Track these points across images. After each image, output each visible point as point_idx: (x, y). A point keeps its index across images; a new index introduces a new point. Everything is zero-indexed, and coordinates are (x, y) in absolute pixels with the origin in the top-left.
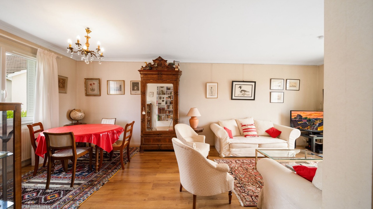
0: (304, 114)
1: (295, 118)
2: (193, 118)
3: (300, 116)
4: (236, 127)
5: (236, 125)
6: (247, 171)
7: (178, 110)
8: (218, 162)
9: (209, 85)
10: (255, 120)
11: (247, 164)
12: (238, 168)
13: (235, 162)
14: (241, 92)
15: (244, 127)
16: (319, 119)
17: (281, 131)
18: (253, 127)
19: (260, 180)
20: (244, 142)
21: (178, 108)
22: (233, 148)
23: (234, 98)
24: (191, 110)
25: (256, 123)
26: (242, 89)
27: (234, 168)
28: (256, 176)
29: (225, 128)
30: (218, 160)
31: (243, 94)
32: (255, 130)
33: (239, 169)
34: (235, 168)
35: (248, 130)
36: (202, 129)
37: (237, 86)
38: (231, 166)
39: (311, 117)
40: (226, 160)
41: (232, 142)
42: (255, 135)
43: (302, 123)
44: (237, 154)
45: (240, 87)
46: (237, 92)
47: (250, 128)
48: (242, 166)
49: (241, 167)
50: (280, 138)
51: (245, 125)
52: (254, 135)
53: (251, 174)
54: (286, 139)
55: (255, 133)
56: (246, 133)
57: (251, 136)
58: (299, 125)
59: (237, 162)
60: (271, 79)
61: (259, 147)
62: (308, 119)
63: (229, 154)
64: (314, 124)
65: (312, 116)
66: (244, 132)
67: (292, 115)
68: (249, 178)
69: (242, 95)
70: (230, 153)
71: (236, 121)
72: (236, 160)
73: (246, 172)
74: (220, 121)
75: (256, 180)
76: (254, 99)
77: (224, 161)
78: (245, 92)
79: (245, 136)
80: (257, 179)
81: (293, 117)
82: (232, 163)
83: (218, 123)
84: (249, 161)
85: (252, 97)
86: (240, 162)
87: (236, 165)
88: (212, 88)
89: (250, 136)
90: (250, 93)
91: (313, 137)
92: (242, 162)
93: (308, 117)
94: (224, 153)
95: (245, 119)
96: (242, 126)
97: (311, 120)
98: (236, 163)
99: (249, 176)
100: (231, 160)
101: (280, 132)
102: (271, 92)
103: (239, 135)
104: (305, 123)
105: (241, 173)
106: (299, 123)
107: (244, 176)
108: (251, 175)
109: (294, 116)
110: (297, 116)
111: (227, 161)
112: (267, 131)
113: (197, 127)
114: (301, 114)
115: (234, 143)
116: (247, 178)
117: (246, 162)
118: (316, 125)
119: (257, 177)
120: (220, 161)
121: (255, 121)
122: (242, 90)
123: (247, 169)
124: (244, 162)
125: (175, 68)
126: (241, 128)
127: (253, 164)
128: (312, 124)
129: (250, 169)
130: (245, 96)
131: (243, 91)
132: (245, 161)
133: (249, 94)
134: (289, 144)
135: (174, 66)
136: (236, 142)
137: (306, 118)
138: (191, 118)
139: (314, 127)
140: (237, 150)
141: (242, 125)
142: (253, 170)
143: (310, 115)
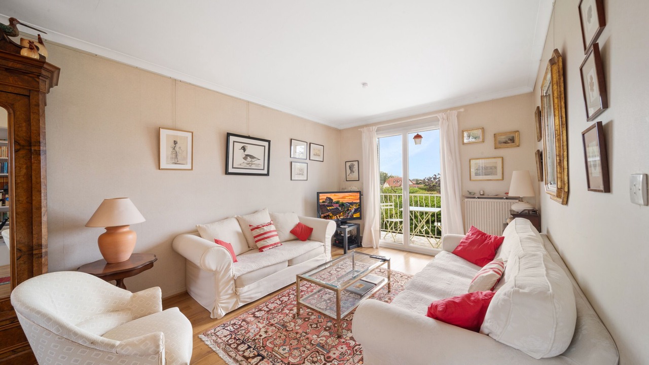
0: (336, 197)
1: (323, 202)
2: (112, 231)
3: (330, 199)
4: (238, 233)
5: (240, 230)
6: (287, 330)
7: (43, 210)
8: (214, 338)
9: (168, 136)
10: (271, 213)
11: (278, 312)
12: (266, 332)
13: (253, 319)
14: (245, 158)
15: (258, 232)
16: (355, 203)
17: (312, 227)
18: (273, 228)
19: (319, 339)
20: (265, 265)
21: (43, 204)
22: (243, 286)
23: (231, 170)
24: (107, 206)
25: (274, 220)
26: (246, 153)
27: (258, 337)
28: (306, 333)
29: (217, 241)
30: (213, 331)
31: (248, 164)
32: (275, 233)
33: (271, 334)
34: (261, 336)
35: (266, 236)
36: (153, 258)
37: (238, 146)
38: (250, 334)
39: (345, 201)
40: (232, 322)
41: (241, 273)
42: (278, 243)
43: (332, 209)
44: (253, 296)
45: (244, 149)
46: (237, 159)
47: (268, 230)
48: (272, 321)
49: (272, 325)
50: (312, 238)
51: (258, 228)
52: (275, 244)
53: (297, 333)
54: (321, 240)
55: (276, 239)
56: (260, 244)
57: (271, 247)
58: (328, 211)
59: (258, 314)
60: (291, 139)
61: (288, 266)
62: (340, 204)
63: (236, 303)
64: (348, 210)
65: (345, 199)
66: (256, 242)
67: (320, 198)
68: (299, 346)
69: (248, 166)
70: (237, 301)
71: (238, 220)
72: (254, 310)
73: (285, 334)
74: (201, 225)
75: (313, 345)
76: (268, 174)
77: (228, 328)
78: (253, 160)
79: (261, 250)
80: (312, 342)
81: (321, 201)
82: (248, 323)
83: (196, 232)
84: (279, 302)
85: (264, 169)
86: (263, 313)
87: (261, 326)
88: (175, 143)
89: (268, 248)
90: (261, 162)
91: (345, 228)
92: (267, 309)
93: (341, 201)
94: (223, 305)
95: (254, 213)
96: (252, 230)
97: (345, 205)
98: (256, 321)
99: (296, 342)
100: (242, 316)
101: (311, 230)
102: (291, 162)
103: (247, 249)
104: (337, 208)
105: (278, 342)
106: (328, 208)
107: (287, 348)
108: (298, 336)
109: (322, 199)
110: (326, 199)
111: (235, 324)
112: (293, 232)
113: (133, 256)
114: (332, 196)
115: (247, 273)
116: (296, 351)
117: (275, 308)
118: (351, 211)
119: (309, 336)
120: (218, 334)
121: (272, 216)
122: (247, 155)
123: (284, 326)
124: (271, 310)
125: (21, 47)
126: (250, 235)
127: (287, 305)
128: (346, 209)
129: (290, 322)
130: (253, 167)
131: (248, 158)
132: (271, 306)
133: (259, 164)
134: (325, 248)
135: (16, 40)
136: (249, 270)
137: (337, 202)
138: (105, 231)
139: (348, 214)
140: (252, 286)
141: (251, 228)
142: (294, 321)
143: (343, 198)
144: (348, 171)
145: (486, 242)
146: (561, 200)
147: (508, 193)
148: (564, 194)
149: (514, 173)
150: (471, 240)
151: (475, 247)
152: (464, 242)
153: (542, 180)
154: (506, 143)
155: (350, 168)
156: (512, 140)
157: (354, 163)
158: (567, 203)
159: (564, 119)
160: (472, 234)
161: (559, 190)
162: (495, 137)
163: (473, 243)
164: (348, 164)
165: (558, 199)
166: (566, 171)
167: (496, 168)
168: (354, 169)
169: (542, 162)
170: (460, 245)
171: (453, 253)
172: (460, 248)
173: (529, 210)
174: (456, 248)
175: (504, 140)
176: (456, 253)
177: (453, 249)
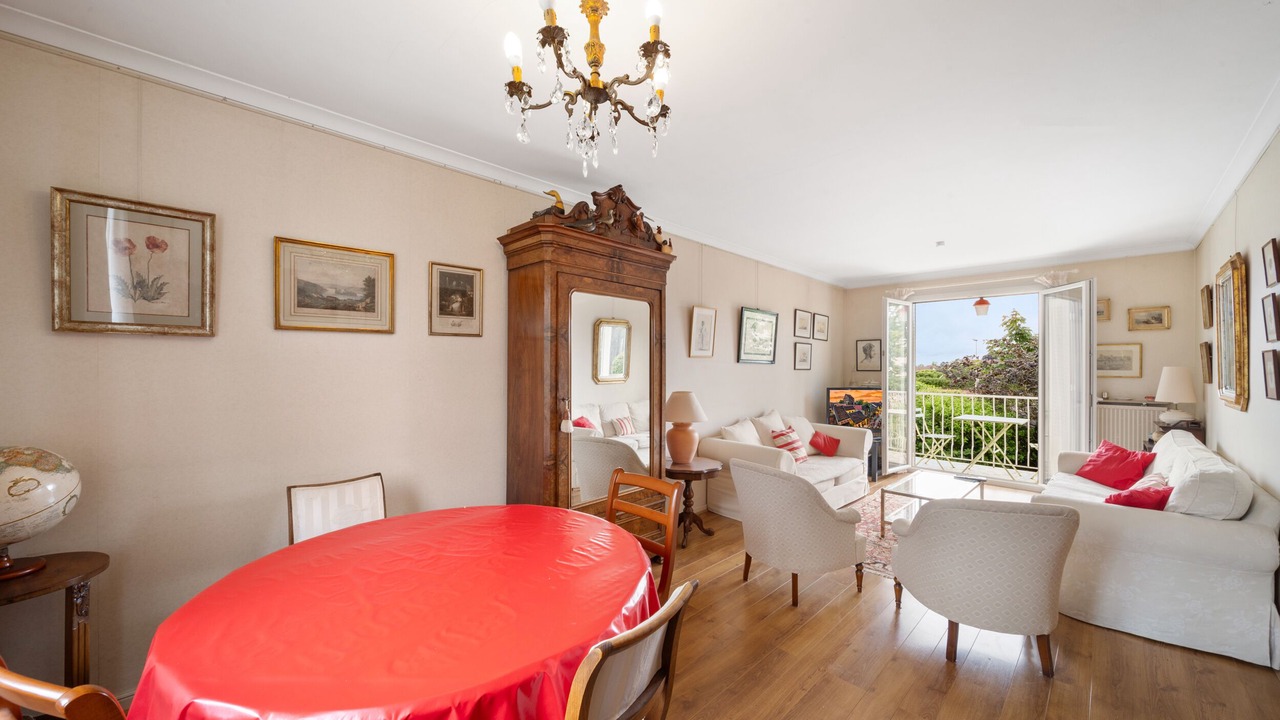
0: (858, 395)
1: (838, 403)
3: (850, 399)
5: (758, 437)
10: (782, 417)
14: (756, 341)
17: (834, 438)
26: (756, 333)
37: (751, 324)
39: (871, 400)
43: (853, 413)
46: (749, 341)
50: (838, 453)
58: (847, 416)
62: (864, 405)
64: (875, 414)
65: (871, 398)
67: (831, 397)
69: (758, 350)
76: (773, 362)
81: (833, 402)
85: (770, 354)
88: (703, 323)
93: (866, 400)
96: (775, 437)
97: (870, 406)
101: (837, 442)
102: (795, 344)
104: (859, 412)
106: (848, 412)
109: (834, 399)
112: (813, 445)
114: (853, 393)
118: (878, 417)
128: (871, 414)
137: (860, 403)
138: (672, 427)
141: (774, 434)
143: (869, 396)
144: (862, 355)
145: (1129, 459)
146: (1240, 407)
147: (1154, 398)
148: (1243, 400)
149: (1166, 370)
150: (1104, 457)
151: (1113, 466)
152: (1094, 461)
153: (1211, 381)
154: (1147, 322)
155: (865, 350)
156: (1159, 319)
157: (873, 343)
158: (1246, 410)
159: (1246, 327)
160: (1107, 450)
161: (1239, 396)
162: (1129, 313)
163: (1109, 460)
164: (861, 345)
165: (1237, 406)
166: (1246, 378)
167: (1129, 359)
168: (872, 353)
169: (1211, 359)
170: (1088, 465)
171: (1077, 474)
172: (1088, 468)
173: (1188, 422)
174: (1083, 467)
175: (1145, 319)
176: (1082, 474)
177: (1077, 468)
